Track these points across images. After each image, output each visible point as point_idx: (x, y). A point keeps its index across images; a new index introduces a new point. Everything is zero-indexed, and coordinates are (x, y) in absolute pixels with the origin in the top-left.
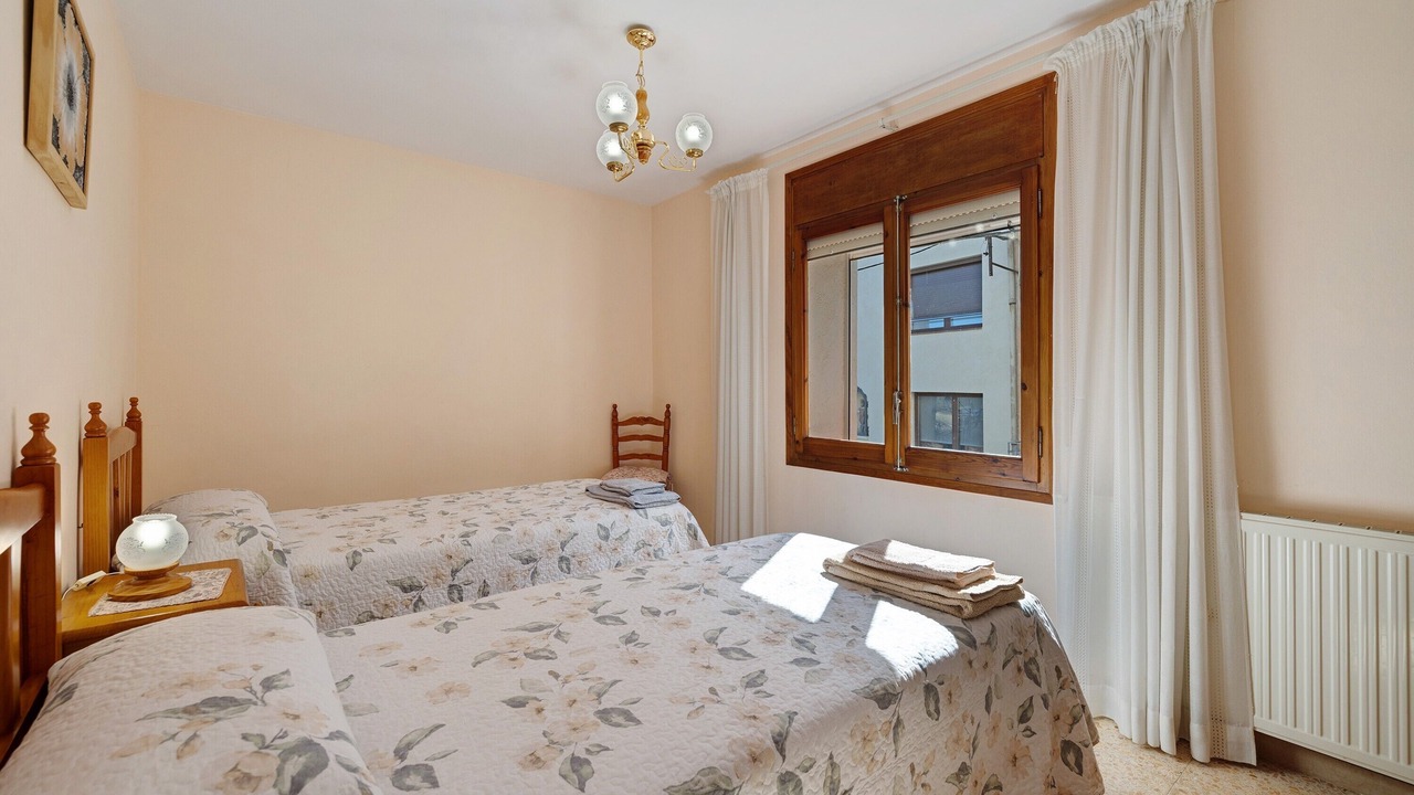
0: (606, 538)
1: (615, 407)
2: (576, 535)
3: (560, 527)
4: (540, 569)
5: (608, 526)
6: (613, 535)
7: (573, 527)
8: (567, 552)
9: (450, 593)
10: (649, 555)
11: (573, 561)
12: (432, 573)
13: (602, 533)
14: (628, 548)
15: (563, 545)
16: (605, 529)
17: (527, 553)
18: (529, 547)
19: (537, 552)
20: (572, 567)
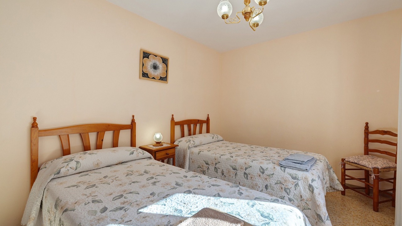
0: (263, 173)
1: (367, 124)
2: (251, 167)
3: (246, 162)
4: (238, 173)
5: (265, 169)
6: (266, 172)
7: (251, 164)
8: (247, 172)
9: (215, 169)
10: (282, 188)
11: (249, 176)
12: (211, 162)
13: (261, 170)
14: (272, 181)
15: (246, 169)
16: (263, 169)
17: (235, 167)
18: (235, 165)
19: (237, 167)
20: (248, 178)
